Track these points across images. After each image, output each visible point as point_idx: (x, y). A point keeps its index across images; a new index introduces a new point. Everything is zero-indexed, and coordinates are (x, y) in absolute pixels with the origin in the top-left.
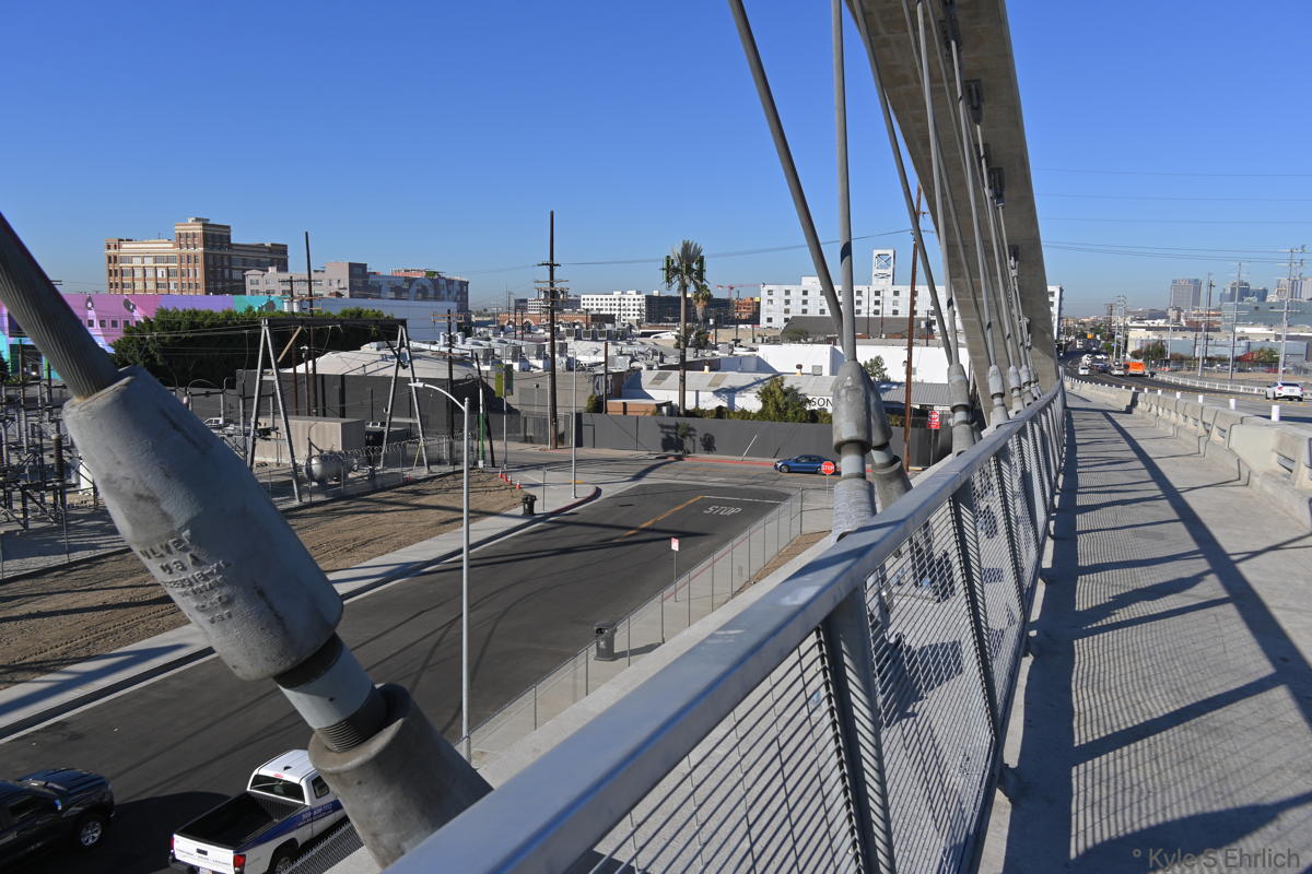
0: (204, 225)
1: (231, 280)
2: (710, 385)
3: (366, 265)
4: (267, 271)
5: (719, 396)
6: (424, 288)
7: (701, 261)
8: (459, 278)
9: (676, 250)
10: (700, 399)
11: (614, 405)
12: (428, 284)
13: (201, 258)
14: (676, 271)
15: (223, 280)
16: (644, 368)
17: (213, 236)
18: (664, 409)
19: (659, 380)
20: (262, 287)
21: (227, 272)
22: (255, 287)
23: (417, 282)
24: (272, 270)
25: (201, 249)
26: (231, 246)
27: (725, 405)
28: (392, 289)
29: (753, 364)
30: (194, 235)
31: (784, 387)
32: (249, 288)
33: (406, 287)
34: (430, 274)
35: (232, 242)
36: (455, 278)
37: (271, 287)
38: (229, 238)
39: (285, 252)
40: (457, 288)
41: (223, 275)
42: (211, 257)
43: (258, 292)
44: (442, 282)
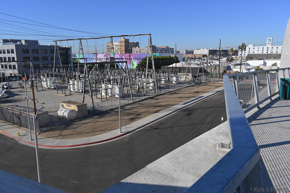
0: (125, 39)
1: (129, 49)
2: (245, 68)
3: (155, 46)
4: (136, 47)
5: (247, 70)
6: (166, 50)
7: (246, 46)
8: (172, 48)
9: (241, 44)
10: (243, 71)
11: (228, 72)
12: (167, 49)
13: (124, 45)
14: (241, 48)
15: (128, 50)
16: (231, 65)
17: (126, 41)
18: (237, 72)
19: (234, 67)
20: (135, 51)
21: (128, 48)
22: (134, 51)
23: (165, 49)
24: (137, 47)
25: (124, 44)
26: (129, 43)
27: (248, 72)
28: (160, 51)
29: (246, 64)
30: (123, 41)
31: (260, 68)
32: (133, 51)
33: (163, 50)
34: (167, 47)
35: (129, 42)
36: (171, 48)
37: (137, 51)
38: (129, 41)
39: (138, 44)
40: (172, 50)
41: (128, 49)
42: (126, 45)
43: (135, 52)
44: (169, 49)
